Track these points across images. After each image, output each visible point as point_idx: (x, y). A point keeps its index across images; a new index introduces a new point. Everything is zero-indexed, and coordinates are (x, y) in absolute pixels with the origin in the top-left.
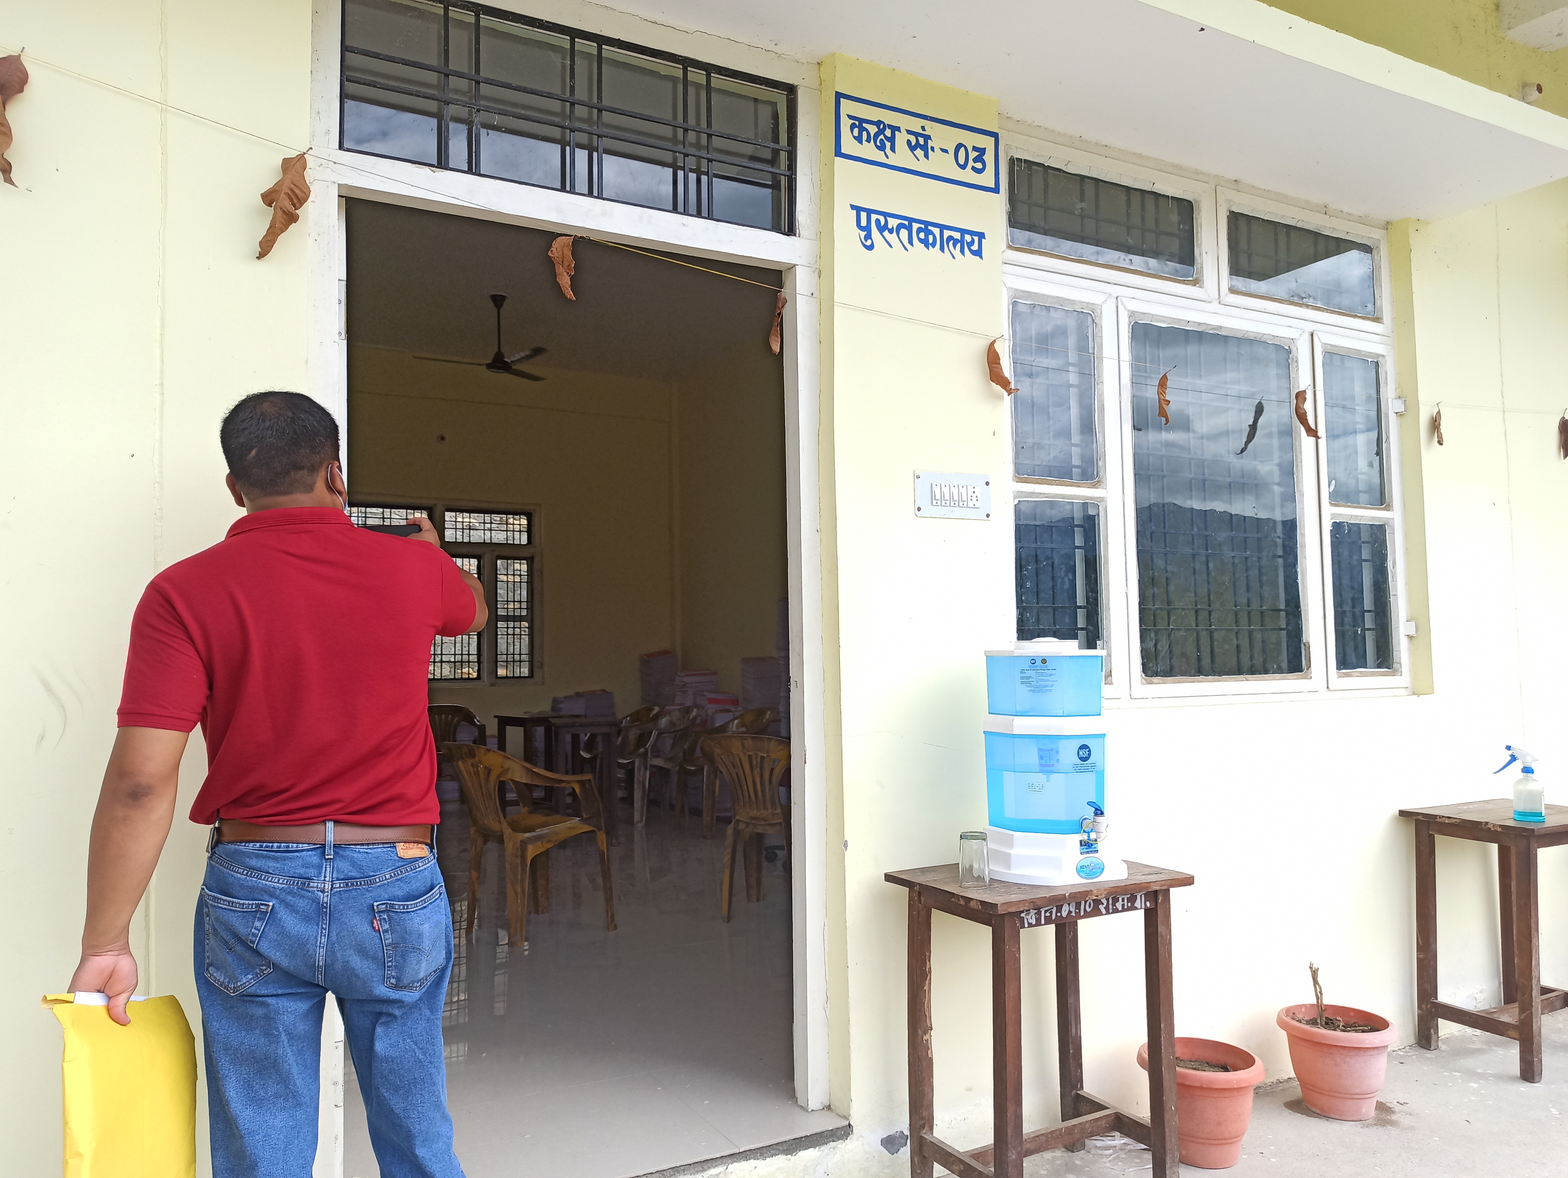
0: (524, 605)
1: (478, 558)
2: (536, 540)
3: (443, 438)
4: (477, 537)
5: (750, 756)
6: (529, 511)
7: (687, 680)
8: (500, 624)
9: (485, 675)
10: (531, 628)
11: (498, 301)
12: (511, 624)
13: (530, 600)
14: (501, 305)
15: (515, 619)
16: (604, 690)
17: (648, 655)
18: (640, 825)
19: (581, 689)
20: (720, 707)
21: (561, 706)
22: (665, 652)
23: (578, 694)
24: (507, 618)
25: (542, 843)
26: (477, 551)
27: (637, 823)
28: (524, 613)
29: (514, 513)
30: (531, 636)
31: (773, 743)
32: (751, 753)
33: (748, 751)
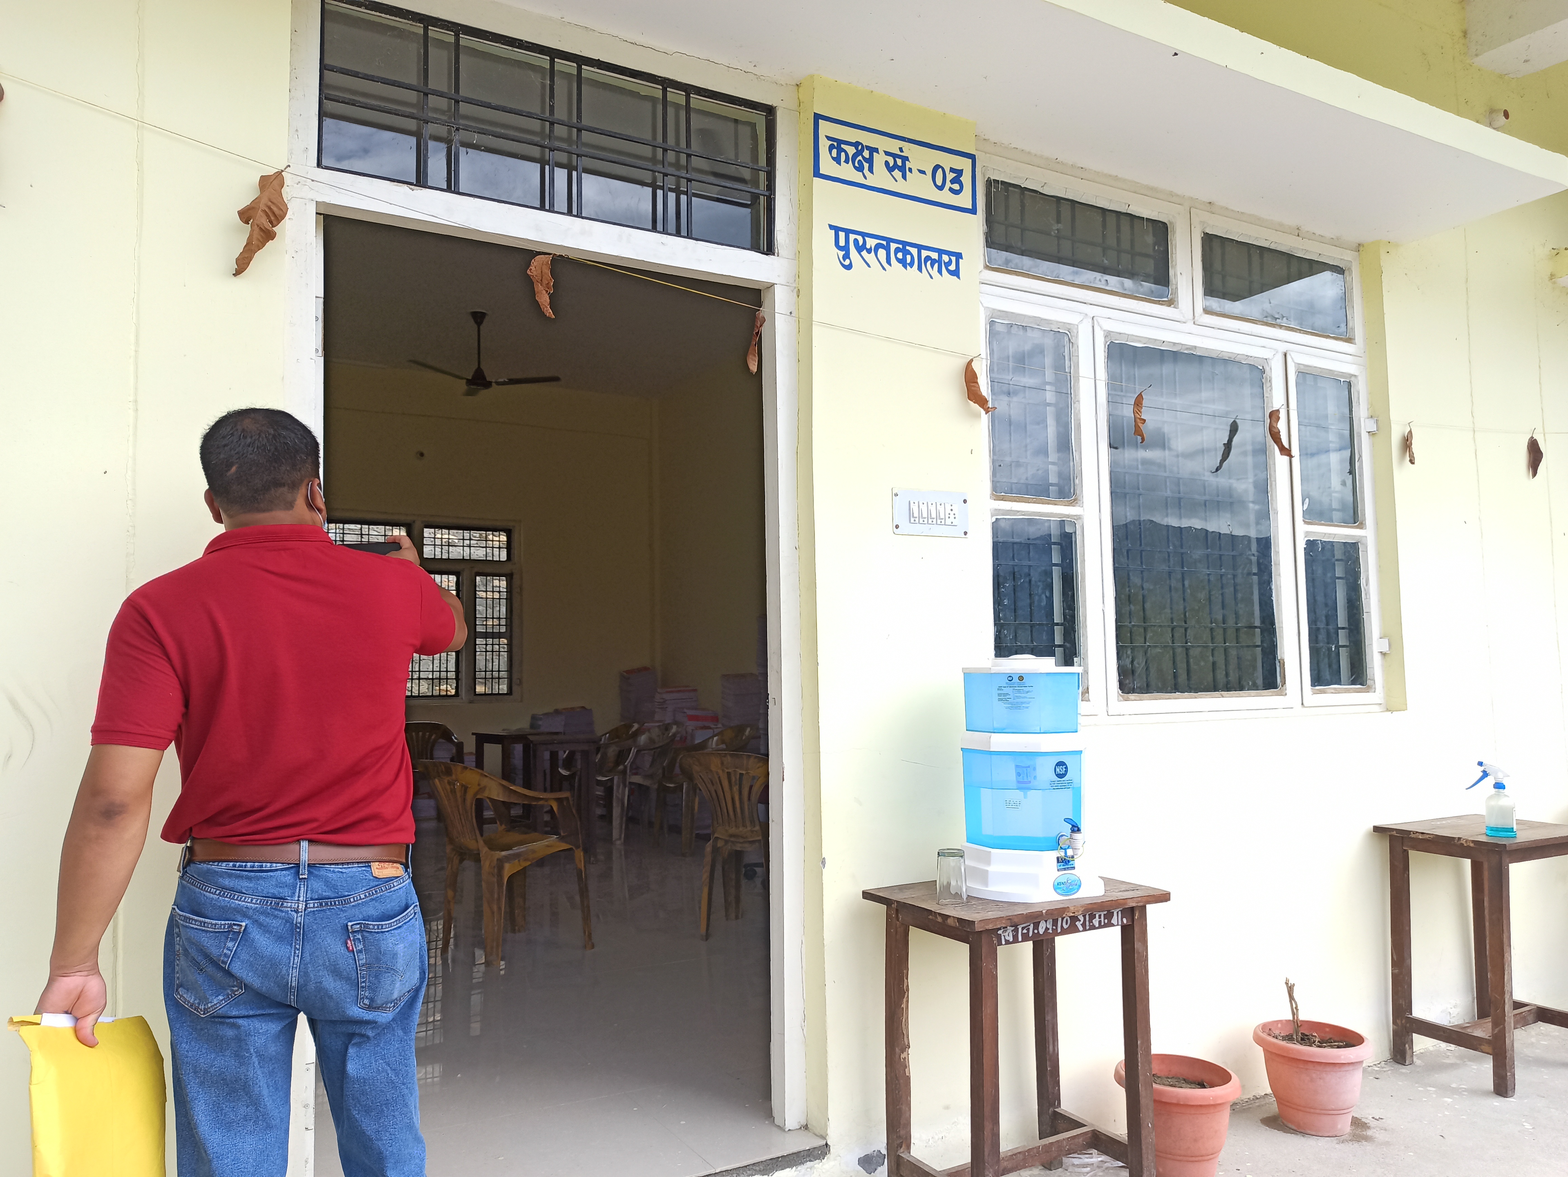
0: (503, 622)
1: (457, 574)
2: (515, 558)
3: (422, 455)
4: (456, 553)
5: (729, 774)
6: (509, 528)
7: (667, 696)
8: (478, 641)
9: (463, 692)
10: (510, 645)
11: (479, 318)
12: (490, 641)
13: (509, 616)
14: (481, 323)
15: (493, 635)
16: (583, 707)
17: (628, 672)
18: (618, 842)
19: (560, 706)
20: (700, 724)
21: (540, 723)
22: (645, 669)
23: (557, 712)
24: (485, 635)
25: (519, 861)
26: (457, 567)
27: (617, 840)
28: (503, 629)
29: (494, 530)
30: (510, 652)
31: (752, 760)
32: (730, 771)
33: (727, 768)
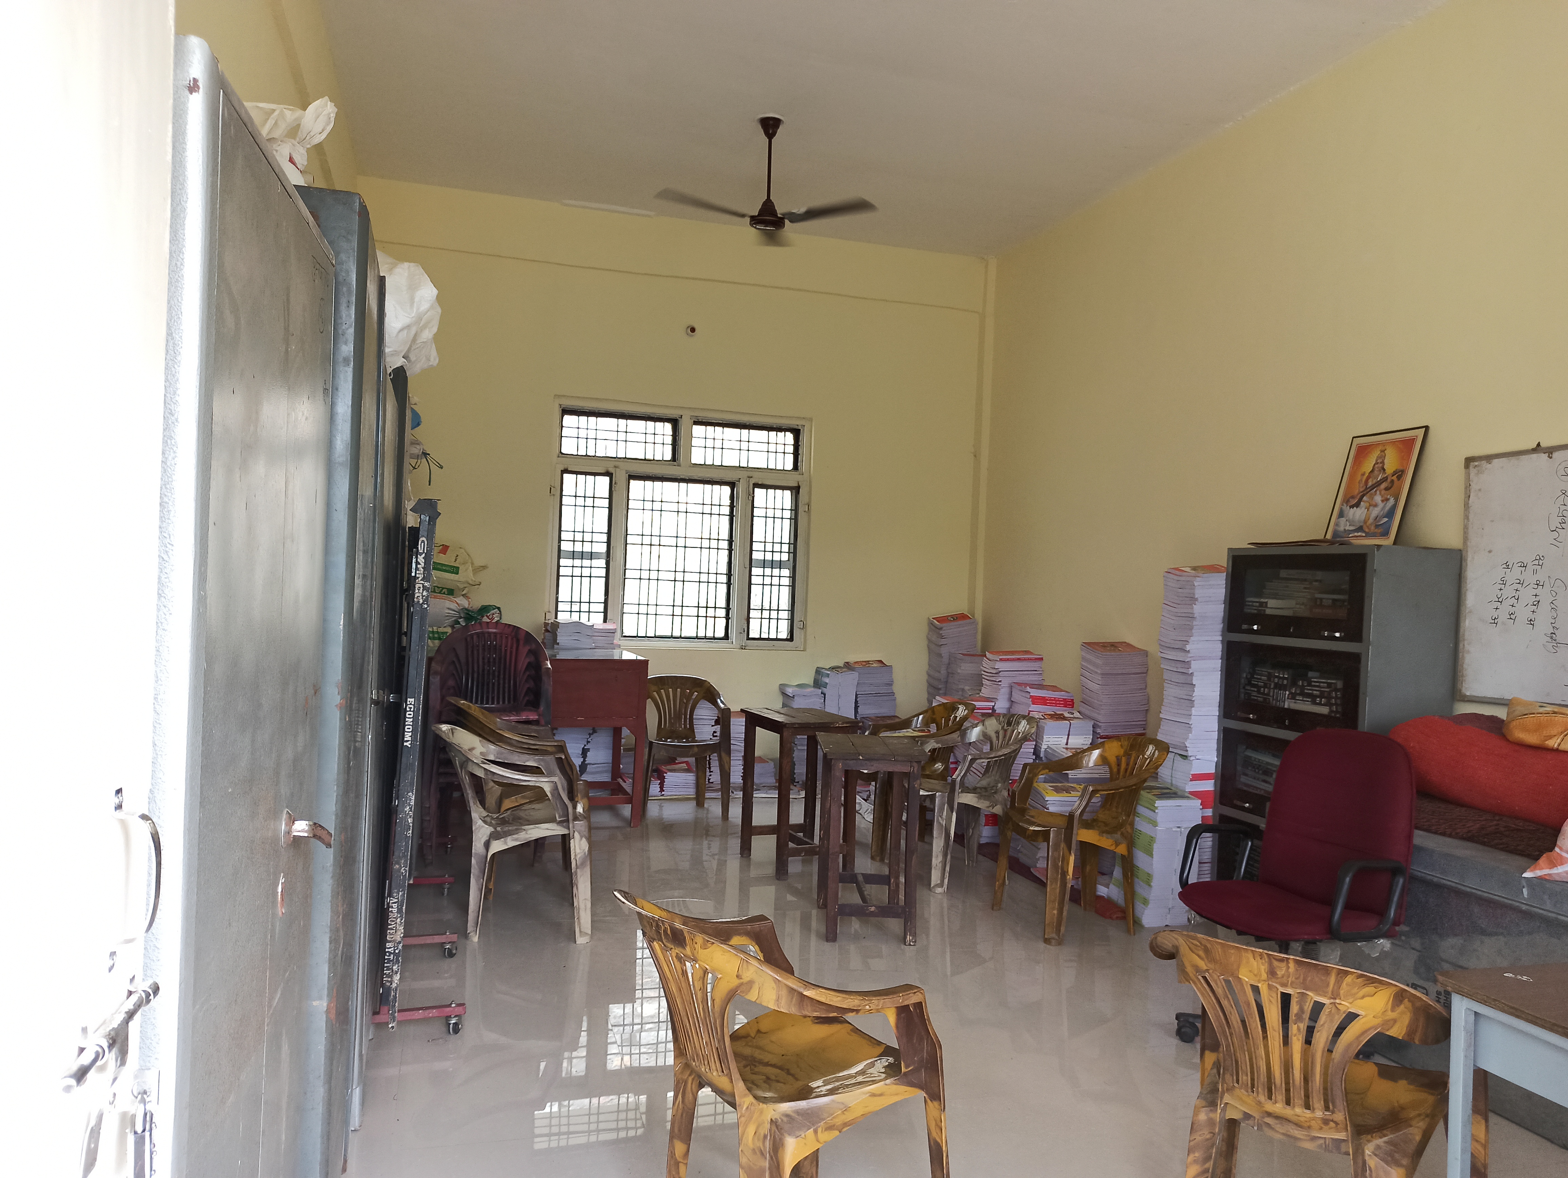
0: (785, 548)
1: (732, 485)
2: (803, 465)
3: (693, 330)
4: (731, 459)
6: (796, 427)
7: (1000, 666)
8: (755, 571)
9: (733, 634)
10: (793, 577)
11: (770, 126)
12: (768, 571)
13: (792, 542)
14: (774, 134)
15: (772, 564)
16: (880, 662)
17: (941, 620)
19: (852, 658)
20: (1049, 709)
21: (827, 680)
22: (962, 617)
23: (848, 666)
24: (764, 564)
26: (729, 477)
28: (785, 557)
29: (779, 429)
30: (793, 587)
